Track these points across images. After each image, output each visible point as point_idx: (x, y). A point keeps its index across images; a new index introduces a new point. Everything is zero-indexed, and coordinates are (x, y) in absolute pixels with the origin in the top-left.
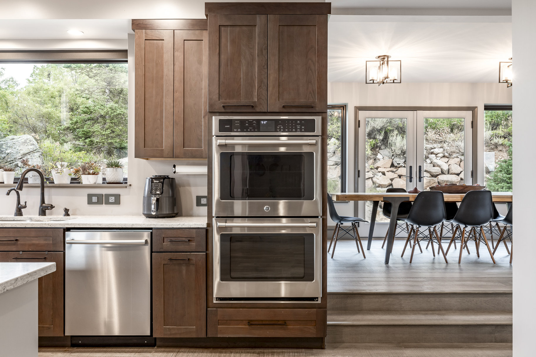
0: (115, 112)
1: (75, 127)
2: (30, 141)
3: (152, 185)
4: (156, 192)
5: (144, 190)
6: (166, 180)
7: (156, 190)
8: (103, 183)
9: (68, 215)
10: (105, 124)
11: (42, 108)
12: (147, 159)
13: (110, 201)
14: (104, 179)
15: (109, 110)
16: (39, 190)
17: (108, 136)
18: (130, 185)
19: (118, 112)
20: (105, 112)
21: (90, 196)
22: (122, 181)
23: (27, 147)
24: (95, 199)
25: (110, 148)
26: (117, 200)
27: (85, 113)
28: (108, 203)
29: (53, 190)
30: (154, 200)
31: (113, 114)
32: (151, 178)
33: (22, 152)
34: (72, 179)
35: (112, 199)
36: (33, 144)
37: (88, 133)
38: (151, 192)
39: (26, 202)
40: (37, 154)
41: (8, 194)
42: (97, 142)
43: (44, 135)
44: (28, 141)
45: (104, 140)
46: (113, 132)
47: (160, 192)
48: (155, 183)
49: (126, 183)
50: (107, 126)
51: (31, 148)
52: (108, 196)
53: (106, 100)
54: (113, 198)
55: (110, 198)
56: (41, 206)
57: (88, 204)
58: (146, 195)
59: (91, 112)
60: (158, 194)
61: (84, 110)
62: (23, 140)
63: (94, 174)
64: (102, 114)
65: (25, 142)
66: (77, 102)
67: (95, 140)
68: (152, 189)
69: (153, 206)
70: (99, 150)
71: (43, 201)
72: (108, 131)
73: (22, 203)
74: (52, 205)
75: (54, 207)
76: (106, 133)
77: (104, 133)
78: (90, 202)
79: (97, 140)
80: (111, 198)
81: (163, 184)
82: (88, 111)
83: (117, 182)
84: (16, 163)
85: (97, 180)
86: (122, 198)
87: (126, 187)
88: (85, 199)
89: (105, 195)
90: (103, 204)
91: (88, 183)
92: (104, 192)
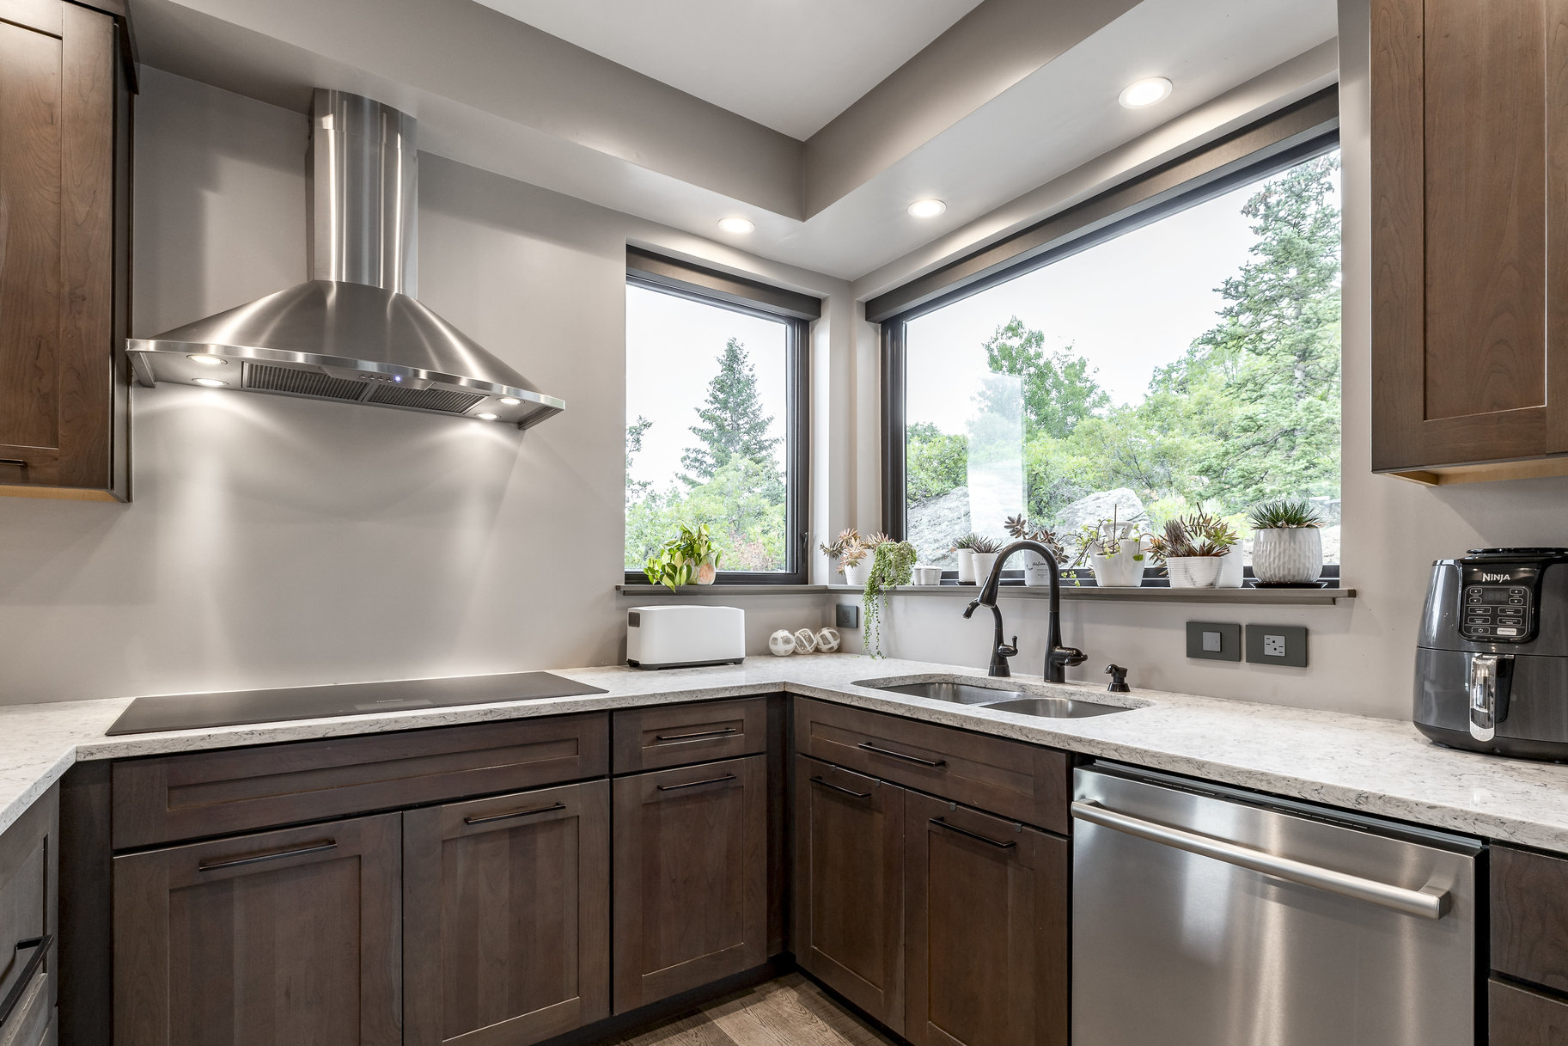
3: (1466, 598)
4: (1494, 630)
5: (1420, 617)
6: (1552, 570)
7: (1495, 619)
8: (1246, 584)
9: (1124, 688)
13: (1268, 651)
14: (1248, 572)
16: (1045, 605)
18: (1352, 594)
21: (1195, 630)
22: (1315, 577)
24: (1211, 641)
26: (1297, 651)
28: (1258, 657)
29: (1086, 606)
30: (1483, 667)
32: (1464, 562)
34: (1147, 573)
35: (1275, 645)
38: (1463, 630)
39: (1015, 639)
41: (968, 614)
47: (1520, 631)
48: (1487, 583)
49: (1335, 584)
52: (1259, 632)
54: (1280, 640)
55: (1268, 639)
56: (1050, 653)
57: (1189, 655)
58: (1434, 634)
60: (1506, 640)
63: (1206, 552)
68: (1466, 614)
69: (1476, 695)
71: (1055, 639)
73: (1008, 641)
74: (1079, 653)
75: (1085, 658)
78: (1195, 650)
80: (1270, 641)
81: (1537, 587)
83: (1298, 579)
85: (1218, 574)
86: (1314, 641)
87: (1334, 601)
88: (1179, 638)
89: (1250, 627)
90: (1240, 660)
91: (1186, 585)
92: (1245, 615)
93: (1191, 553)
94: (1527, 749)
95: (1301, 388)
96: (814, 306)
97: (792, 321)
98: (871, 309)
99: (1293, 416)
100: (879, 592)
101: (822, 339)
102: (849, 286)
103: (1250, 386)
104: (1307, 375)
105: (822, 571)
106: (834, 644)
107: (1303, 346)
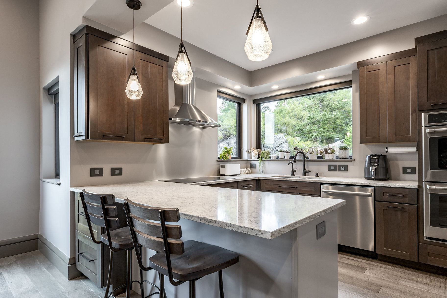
0: (325, 117)
1: (303, 128)
2: (282, 137)
3: (371, 160)
4: (374, 164)
5: (365, 164)
6: (381, 157)
7: (374, 163)
8: (337, 159)
9: (318, 176)
10: (319, 125)
11: (284, 119)
12: (366, 144)
14: (337, 157)
15: (322, 116)
16: (303, 163)
17: (322, 132)
18: (354, 160)
19: (328, 117)
20: (320, 118)
21: (329, 166)
22: (348, 158)
23: (281, 141)
24: (332, 168)
25: (322, 138)
26: (346, 169)
27: (308, 119)
28: (340, 170)
29: (309, 163)
30: (372, 169)
31: (324, 119)
32: (371, 156)
33: (279, 143)
34: (318, 157)
35: (343, 168)
36: (284, 139)
37: (310, 131)
38: (371, 164)
39: (296, 169)
40: (286, 144)
41: (289, 164)
42: (315, 135)
43: (286, 134)
44: (281, 137)
45: (319, 134)
46: (324, 129)
47: (377, 164)
48: (373, 158)
49: (351, 159)
50: (321, 126)
51: (283, 141)
52: (340, 166)
53: (320, 111)
54: (344, 167)
55: (342, 167)
56: (304, 171)
57: (328, 171)
58: (367, 166)
59: (312, 119)
60: (376, 166)
61: (308, 118)
62: (279, 137)
64: (318, 119)
65: (280, 138)
66: (302, 114)
67: (315, 134)
68: (371, 162)
69: (372, 173)
70: (316, 140)
71: (304, 168)
72: (322, 129)
73: (294, 169)
74: (309, 171)
75: (310, 172)
76: (321, 130)
77: (319, 130)
78: (329, 169)
79: (316, 134)
81: (379, 158)
82: (310, 118)
83: (346, 158)
84: (277, 149)
85: (333, 157)
86: (349, 167)
87: (352, 161)
88: (327, 168)
89: (339, 165)
90: (337, 171)
91: (328, 159)
92: (338, 164)
93: (329, 154)
94: (378, 179)
95: (321, 109)
96: (244, 100)
97: (238, 103)
98: (255, 101)
99: (320, 117)
100: (263, 161)
101: (245, 107)
102: (251, 96)
103: (309, 108)
104: (322, 106)
105: (245, 156)
106: (250, 172)
107: (322, 99)
